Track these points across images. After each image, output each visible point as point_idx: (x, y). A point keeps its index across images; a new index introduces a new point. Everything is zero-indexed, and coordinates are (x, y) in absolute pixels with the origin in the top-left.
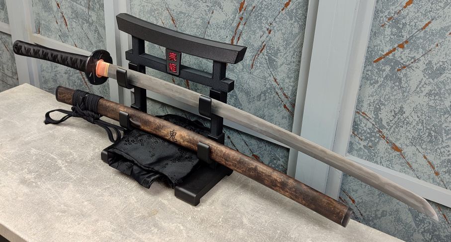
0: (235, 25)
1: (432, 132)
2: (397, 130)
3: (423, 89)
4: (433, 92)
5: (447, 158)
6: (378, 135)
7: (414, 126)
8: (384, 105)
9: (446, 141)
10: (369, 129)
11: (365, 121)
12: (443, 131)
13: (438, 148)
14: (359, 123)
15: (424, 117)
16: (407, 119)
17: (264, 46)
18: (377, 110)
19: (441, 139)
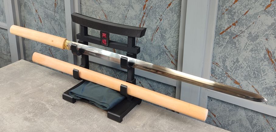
0: (141, 17)
1: (255, 72)
2: (236, 72)
3: (248, 48)
4: (254, 49)
5: (265, 86)
6: (226, 75)
7: (245, 69)
8: (227, 58)
9: (264, 76)
10: (221, 72)
11: (217, 68)
12: (262, 71)
13: (260, 81)
14: (214, 69)
15: (250, 63)
16: (241, 65)
17: (158, 28)
18: (224, 61)
19: (261, 75)
